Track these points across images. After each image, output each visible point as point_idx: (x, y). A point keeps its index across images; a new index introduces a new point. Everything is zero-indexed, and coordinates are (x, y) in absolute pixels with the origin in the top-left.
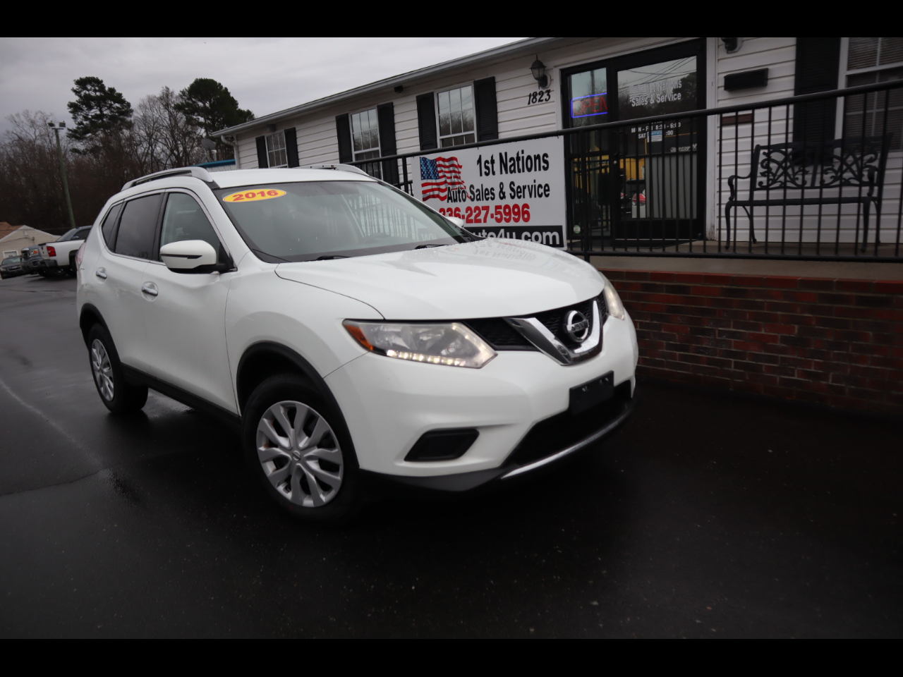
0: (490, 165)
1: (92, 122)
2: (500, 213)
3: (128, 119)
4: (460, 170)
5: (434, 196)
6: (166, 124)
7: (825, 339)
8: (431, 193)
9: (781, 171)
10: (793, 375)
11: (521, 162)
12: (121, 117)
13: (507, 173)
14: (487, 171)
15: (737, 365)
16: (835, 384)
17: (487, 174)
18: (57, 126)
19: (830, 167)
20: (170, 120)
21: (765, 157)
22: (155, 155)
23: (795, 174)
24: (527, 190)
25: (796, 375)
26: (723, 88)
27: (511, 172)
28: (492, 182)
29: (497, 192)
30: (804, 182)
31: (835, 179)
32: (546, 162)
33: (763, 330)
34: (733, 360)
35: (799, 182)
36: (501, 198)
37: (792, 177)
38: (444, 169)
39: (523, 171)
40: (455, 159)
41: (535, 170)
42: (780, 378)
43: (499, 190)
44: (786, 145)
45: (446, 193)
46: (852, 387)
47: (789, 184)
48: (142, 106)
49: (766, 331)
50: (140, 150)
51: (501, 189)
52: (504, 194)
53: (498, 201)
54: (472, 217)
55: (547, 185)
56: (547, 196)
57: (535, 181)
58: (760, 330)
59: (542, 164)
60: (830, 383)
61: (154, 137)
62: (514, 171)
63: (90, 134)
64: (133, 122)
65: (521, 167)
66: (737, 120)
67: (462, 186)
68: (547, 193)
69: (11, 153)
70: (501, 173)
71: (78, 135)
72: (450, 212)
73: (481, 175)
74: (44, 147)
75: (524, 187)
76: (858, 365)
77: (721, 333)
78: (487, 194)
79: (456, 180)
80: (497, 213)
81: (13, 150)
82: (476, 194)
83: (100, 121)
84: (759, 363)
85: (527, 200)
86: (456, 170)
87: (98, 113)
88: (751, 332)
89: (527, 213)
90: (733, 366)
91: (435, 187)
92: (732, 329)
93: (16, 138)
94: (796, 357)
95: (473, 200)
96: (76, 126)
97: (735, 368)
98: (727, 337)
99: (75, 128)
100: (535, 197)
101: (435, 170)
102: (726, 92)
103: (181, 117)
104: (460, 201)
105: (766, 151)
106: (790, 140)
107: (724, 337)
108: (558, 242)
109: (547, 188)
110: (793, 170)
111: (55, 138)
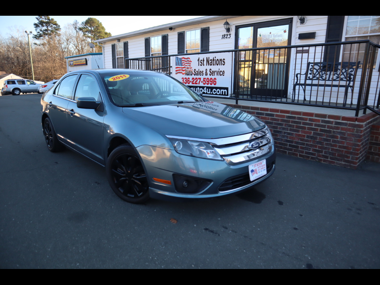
0: (202, 62)
1: (43, 32)
2: (205, 81)
3: (58, 32)
4: (191, 63)
5: (180, 73)
6: (74, 36)
7: (322, 137)
8: (179, 71)
9: (317, 73)
10: (310, 150)
11: (214, 61)
12: (56, 31)
13: (209, 65)
14: (201, 64)
15: (290, 145)
16: (325, 155)
17: (201, 65)
18: (28, 33)
19: (336, 73)
20: (76, 34)
21: (312, 67)
22: (69, 48)
23: (322, 75)
24: (216, 73)
25: (311, 150)
26: (298, 38)
27: (210, 65)
28: (203, 68)
29: (204, 72)
30: (326, 78)
31: (338, 77)
32: (224, 62)
33: (300, 132)
34: (288, 143)
35: (324, 78)
36: (206, 75)
37: (321, 75)
38: (185, 62)
39: (215, 65)
40: (189, 58)
41: (220, 65)
42: (305, 151)
43: (205, 72)
44: (320, 63)
45: (185, 72)
46: (331, 156)
47: (320, 79)
48: (65, 27)
49: (301, 133)
50: (63, 46)
51: (206, 71)
52: (207, 73)
53: (204, 76)
54: (194, 82)
55: (224, 71)
56: (223, 75)
57: (219, 69)
58: (299, 133)
59: (223, 63)
60: (323, 154)
61: (69, 41)
62: (212, 65)
63: (42, 37)
64: (61, 34)
65: (214, 63)
66: (303, 51)
67: (191, 69)
68: (223, 74)
69: (8, 43)
70: (207, 65)
71: (37, 37)
72: (186, 79)
73: (199, 65)
74: (22, 41)
75: (215, 71)
76: (334, 148)
77: (285, 133)
78: (201, 73)
79: (189, 67)
80: (204, 81)
81: (9, 41)
82: (196, 73)
83: (47, 32)
84: (298, 145)
85: (216, 76)
86: (189, 63)
87: (46, 28)
88: (296, 133)
89: (215, 82)
90: (288, 146)
91: (181, 69)
92: (289, 132)
93: (11, 36)
94: (311, 143)
95: (195, 75)
96: (37, 33)
97: (289, 146)
98: (287, 134)
99: (36, 34)
100: (219, 75)
101: (181, 62)
102: (299, 40)
103: (81, 33)
104: (190, 75)
105: (313, 65)
106: (322, 61)
107: (286, 135)
108: (226, 94)
109: (223, 72)
110: (322, 73)
111: (27, 37)
